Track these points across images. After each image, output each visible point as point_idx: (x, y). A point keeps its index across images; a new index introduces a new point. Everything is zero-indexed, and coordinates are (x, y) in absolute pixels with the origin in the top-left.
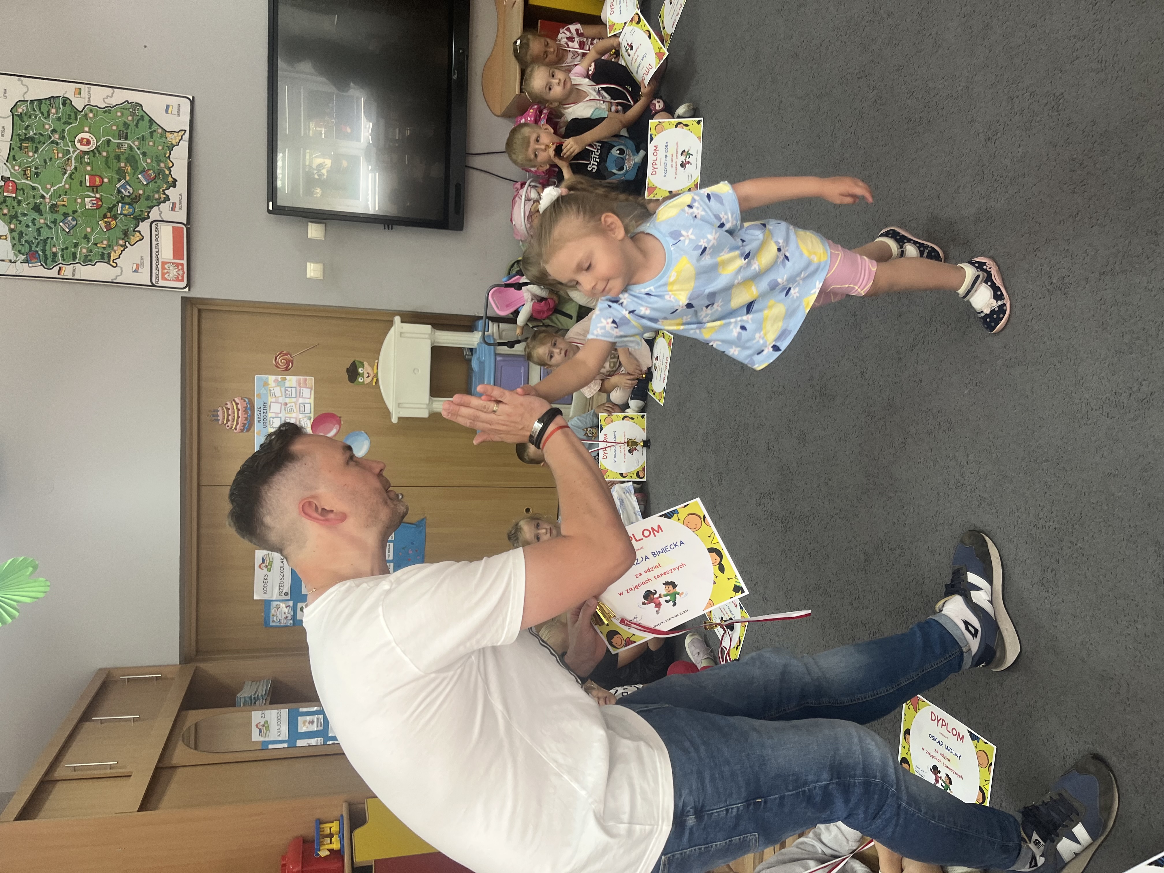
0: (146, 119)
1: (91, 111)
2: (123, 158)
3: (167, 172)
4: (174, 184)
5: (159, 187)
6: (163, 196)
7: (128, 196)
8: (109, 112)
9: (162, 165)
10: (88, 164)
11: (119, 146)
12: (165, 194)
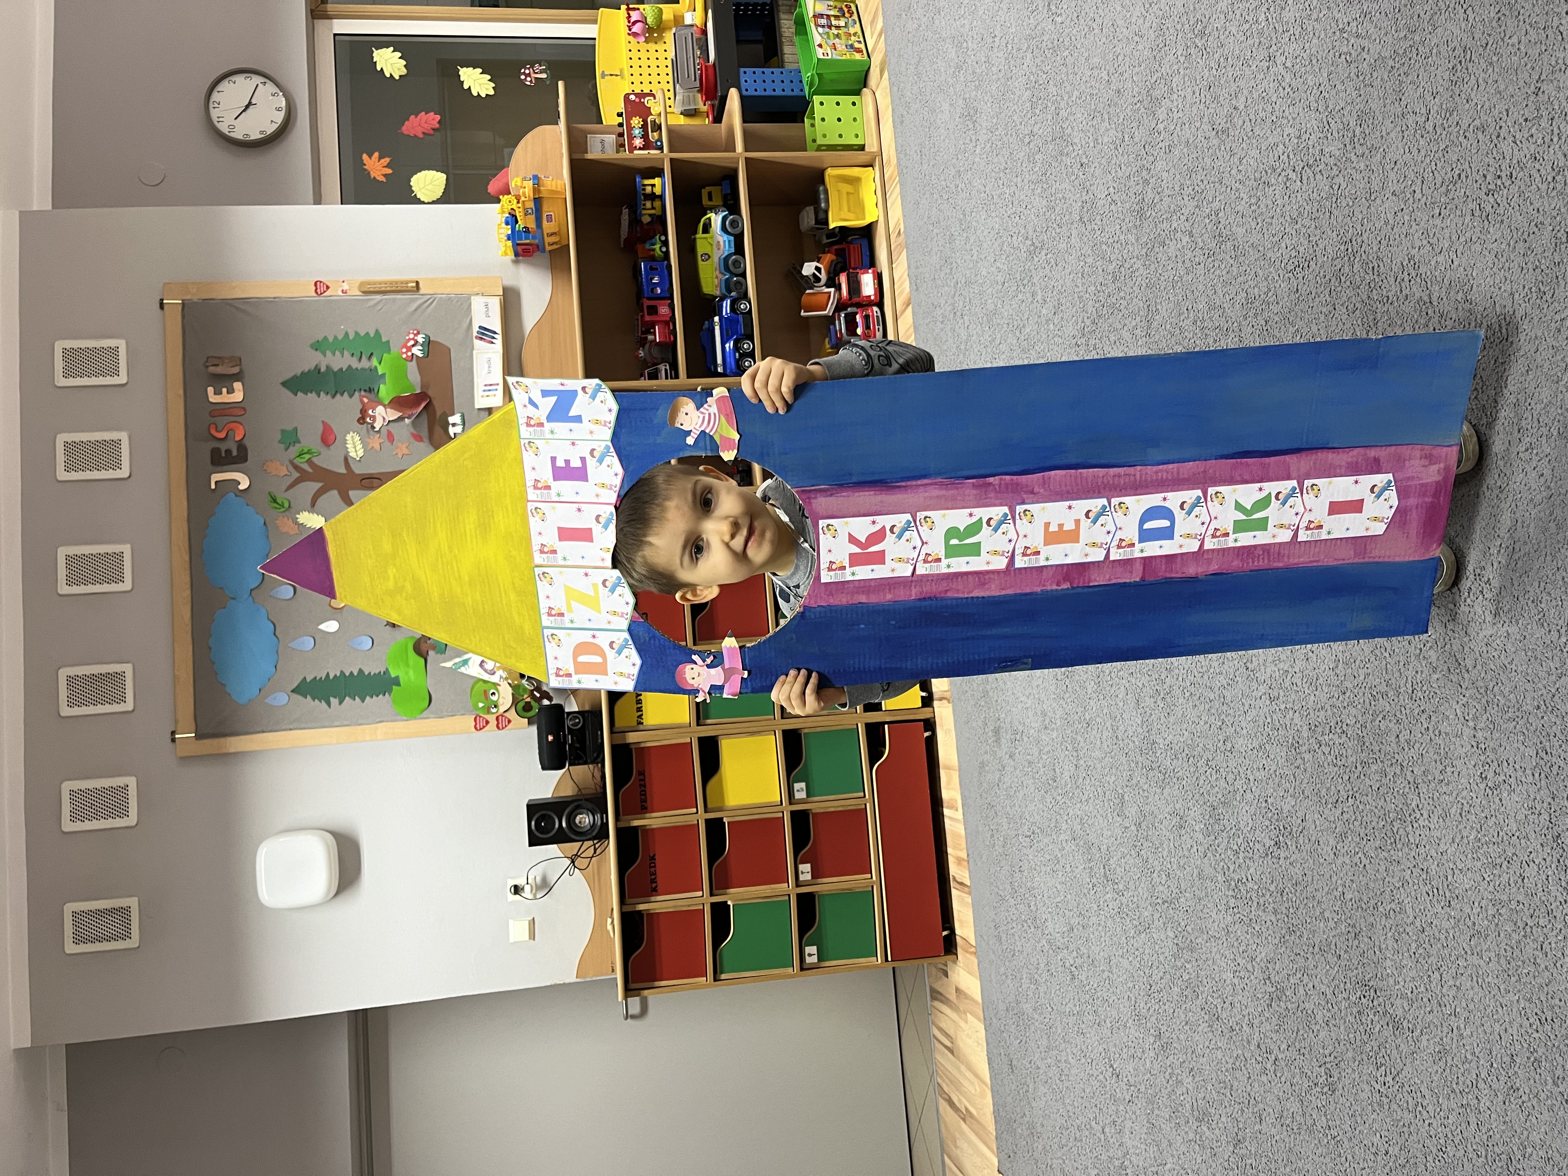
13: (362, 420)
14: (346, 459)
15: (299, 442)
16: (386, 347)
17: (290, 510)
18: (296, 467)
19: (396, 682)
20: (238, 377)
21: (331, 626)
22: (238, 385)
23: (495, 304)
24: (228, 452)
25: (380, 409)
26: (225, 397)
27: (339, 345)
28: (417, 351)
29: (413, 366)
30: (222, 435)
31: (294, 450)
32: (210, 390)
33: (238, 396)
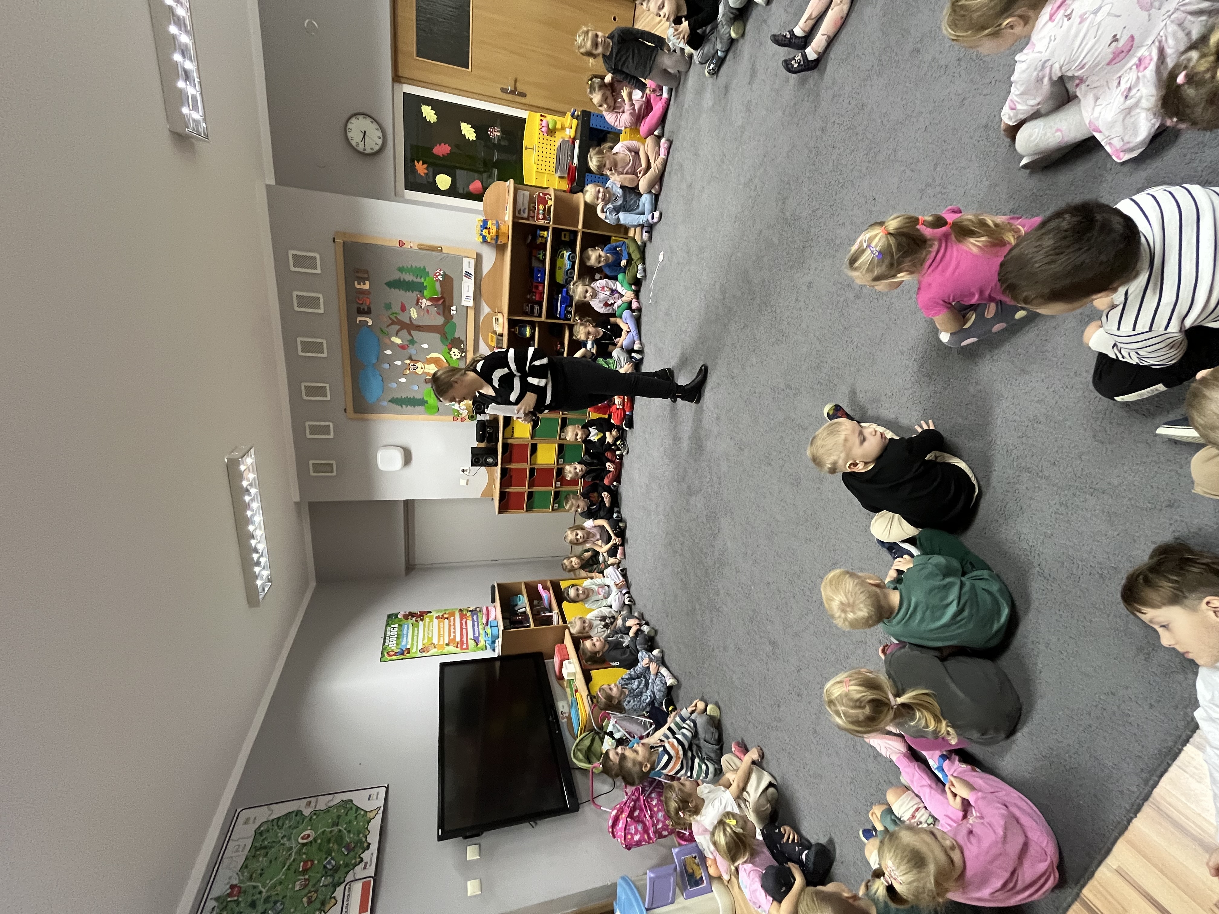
0: (354, 809)
1: (315, 814)
2: (333, 840)
3: (364, 839)
4: (368, 848)
5: (357, 853)
6: (358, 860)
7: (331, 870)
8: (328, 811)
9: (361, 835)
10: (304, 853)
11: (331, 832)
12: (360, 857)
13: (417, 304)
14: (410, 318)
15: (391, 308)
16: (428, 274)
17: (389, 336)
18: (390, 319)
19: (426, 402)
20: (367, 279)
21: (403, 380)
22: (367, 282)
23: (473, 262)
24: (364, 309)
25: (424, 300)
26: (362, 287)
27: (409, 270)
28: (440, 277)
29: (438, 284)
30: (361, 302)
31: (390, 312)
32: (356, 283)
33: (367, 286)
